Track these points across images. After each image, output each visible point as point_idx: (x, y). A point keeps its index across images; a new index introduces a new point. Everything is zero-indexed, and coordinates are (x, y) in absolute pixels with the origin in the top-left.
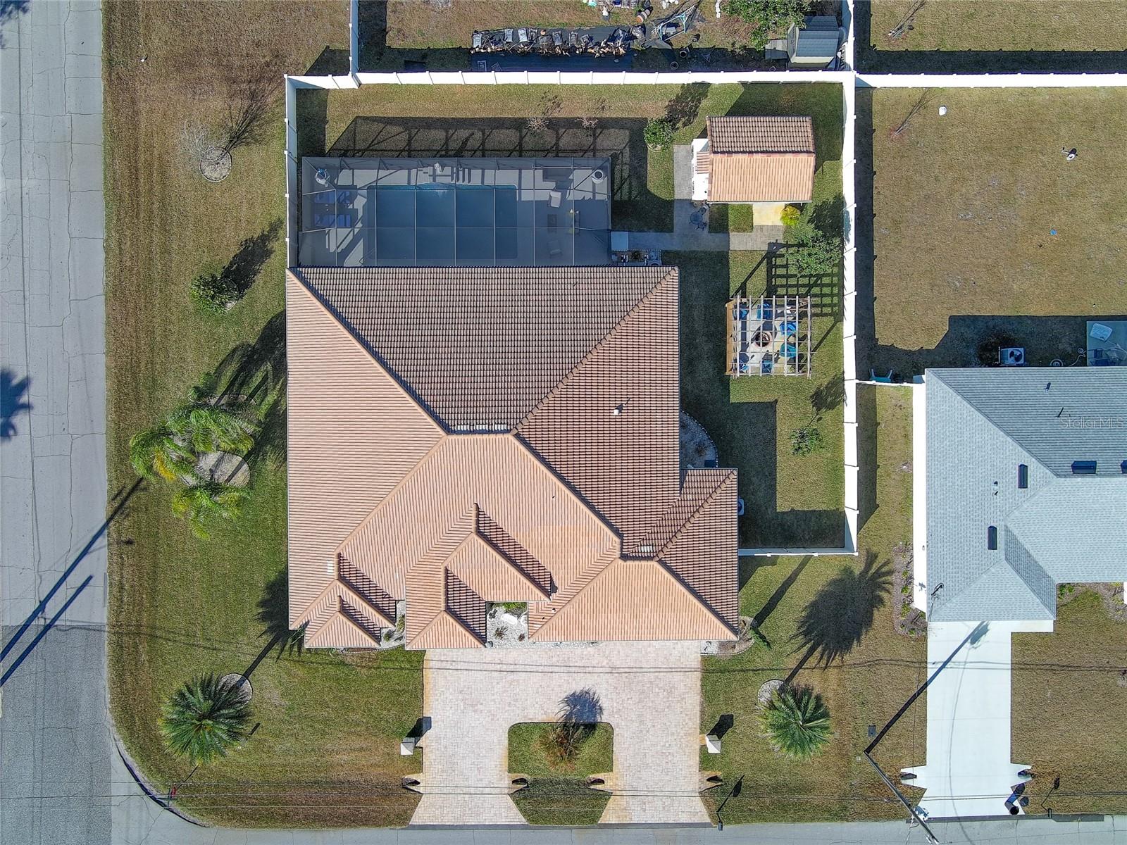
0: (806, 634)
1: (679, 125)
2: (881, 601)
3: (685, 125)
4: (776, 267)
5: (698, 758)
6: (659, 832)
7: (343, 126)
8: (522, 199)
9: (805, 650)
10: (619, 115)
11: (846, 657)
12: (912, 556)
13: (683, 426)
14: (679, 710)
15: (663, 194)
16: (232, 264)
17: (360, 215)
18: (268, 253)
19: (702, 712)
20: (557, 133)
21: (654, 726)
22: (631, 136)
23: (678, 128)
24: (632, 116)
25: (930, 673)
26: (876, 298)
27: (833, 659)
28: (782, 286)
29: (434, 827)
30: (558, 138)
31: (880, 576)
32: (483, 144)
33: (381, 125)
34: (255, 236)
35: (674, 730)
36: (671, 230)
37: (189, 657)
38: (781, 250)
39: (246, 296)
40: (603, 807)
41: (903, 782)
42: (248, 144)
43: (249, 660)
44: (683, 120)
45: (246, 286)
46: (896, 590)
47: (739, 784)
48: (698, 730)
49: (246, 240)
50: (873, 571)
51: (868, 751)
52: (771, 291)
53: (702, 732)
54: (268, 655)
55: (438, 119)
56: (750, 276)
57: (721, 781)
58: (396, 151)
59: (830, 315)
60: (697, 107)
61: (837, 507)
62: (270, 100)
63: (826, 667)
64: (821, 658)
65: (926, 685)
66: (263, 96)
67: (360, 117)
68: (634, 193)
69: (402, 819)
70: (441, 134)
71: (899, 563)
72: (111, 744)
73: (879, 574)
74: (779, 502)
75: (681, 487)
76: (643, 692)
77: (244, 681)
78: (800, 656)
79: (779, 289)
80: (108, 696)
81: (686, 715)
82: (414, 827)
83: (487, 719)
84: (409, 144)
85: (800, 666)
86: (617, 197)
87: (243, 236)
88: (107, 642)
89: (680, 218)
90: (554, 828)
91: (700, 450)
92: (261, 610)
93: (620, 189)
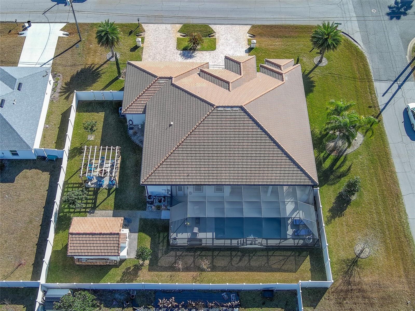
0: (99, 74)
1: (132, 268)
2: (66, 84)
3: (130, 268)
4: (92, 203)
5: (145, 40)
6: (161, 22)
7: (302, 267)
8: (212, 233)
9: (100, 69)
10: (163, 273)
11: (83, 67)
12: (51, 97)
13: (142, 142)
14: (151, 53)
15: (143, 235)
16: (347, 206)
17: (289, 227)
18: (330, 211)
19: (142, 52)
20: (194, 264)
21: (161, 49)
22: (157, 263)
23: (133, 266)
24: (156, 273)
25: (51, 62)
26: (47, 191)
27: (89, 67)
28: (91, 195)
29: (242, 25)
30: (194, 261)
31: (65, 91)
32: (232, 259)
33: (283, 268)
34: (337, 218)
35: (153, 48)
36: (141, 219)
37: (340, 72)
38: (88, 210)
39: (338, 193)
40: (181, 28)
41: (68, 33)
42: (348, 260)
43: (316, 70)
44: (130, 270)
45: (338, 197)
46: (59, 86)
47: (130, 35)
48: (144, 48)
49: (341, 216)
50: (68, 94)
51: (80, 41)
52: (96, 192)
53: (143, 48)
54: (309, 71)
55: (255, 271)
56: (105, 199)
57: (136, 35)
58: (275, 256)
59: (70, 184)
60: (123, 276)
61: (79, 114)
62: (341, 281)
63: (92, 64)
64: (93, 67)
65: (54, 58)
66: (344, 283)
67: (294, 272)
68: (157, 236)
69: (254, 27)
70: (253, 263)
71: (57, 95)
72: (364, 48)
73: (65, 93)
74: (103, 115)
75: (146, 106)
76: (164, 59)
77: (317, 64)
78: (102, 68)
79: (92, 194)
80: (368, 61)
81: (148, 52)
82: (250, 25)
83: (224, 52)
84: (268, 259)
85: (102, 65)
86: (166, 234)
87: (343, 219)
88: (372, 76)
89: (136, 224)
90: (199, 24)
91: (135, 133)
92: (314, 84)
93: (164, 238)
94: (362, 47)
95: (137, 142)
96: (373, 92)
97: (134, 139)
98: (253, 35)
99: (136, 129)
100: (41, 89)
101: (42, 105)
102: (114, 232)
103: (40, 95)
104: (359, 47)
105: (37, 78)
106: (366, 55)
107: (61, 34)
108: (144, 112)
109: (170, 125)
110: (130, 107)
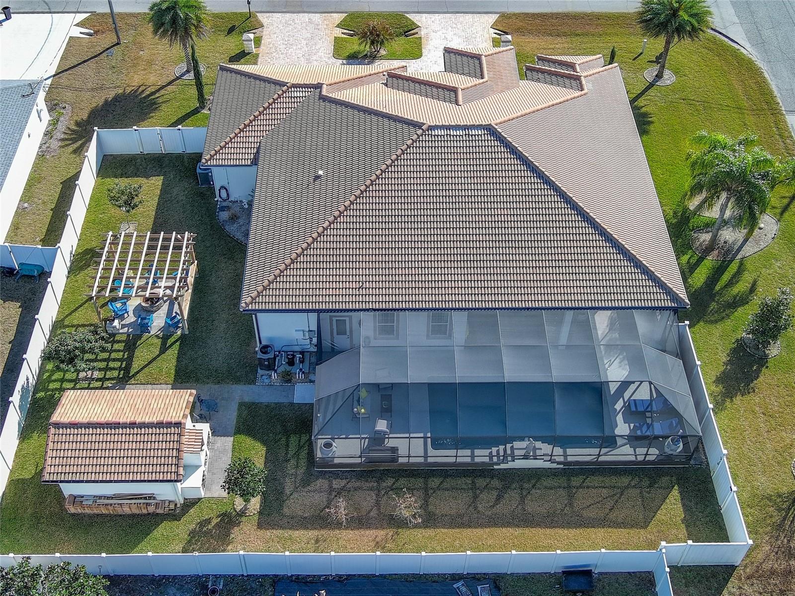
0: (155, 103)
1: (215, 521)
2: (77, 124)
3: (209, 521)
4: (120, 369)
5: (263, 42)
6: (299, 9)
7: (661, 515)
8: (423, 434)
9: (157, 95)
10: (296, 534)
11: (120, 91)
12: (40, 147)
13: (247, 235)
15: (247, 441)
16: (758, 372)
17: (620, 418)
18: (719, 380)
20: (379, 509)
22: (281, 507)
23: (218, 516)
24: (279, 532)
26: (10, 343)
27: (133, 90)
28: (119, 351)
29: (479, 13)
30: (378, 503)
31: (75, 138)
32: (475, 497)
33: (612, 516)
34: (739, 397)
35: (281, 56)
36: (242, 405)
37: (706, 96)
38: (110, 385)
39: (733, 341)
40: (344, 20)
41: (92, 32)
42: (780, 496)
43: (652, 92)
44: (210, 527)
45: (734, 351)
46: (62, 127)
47: (228, 33)
48: (260, 55)
49: (749, 393)
50: (80, 142)
51: (118, 44)
52: (131, 344)
53: (257, 55)
54: (635, 95)
55: (538, 525)
56: (154, 359)
58: (588, 487)
59: (68, 326)
60: (189, 542)
61: (103, 180)
62: (767, 548)
63: (140, 87)
64: (143, 91)
65: (54, 76)
66: (777, 553)
67: (642, 527)
68: (283, 442)
69: (504, 17)
70: (532, 506)
71: (55, 144)
72: (753, 52)
73: (74, 141)
74: (160, 183)
75: (258, 148)
77: (653, 81)
78: (162, 92)
79: (122, 348)
80: (766, 76)
81: (269, 63)
82: (495, 13)
84: (571, 497)
85: (163, 87)
86: (304, 438)
87: (754, 399)
88: (781, 104)
89: (231, 415)
90: (384, 12)
91: (234, 218)
92: (650, 119)
93: (300, 447)
94: (748, 50)
95: (239, 236)
96: (786, 134)
97: (232, 229)
98: (504, 32)
99: (236, 209)
100: (16, 120)
101: (15, 152)
102: (167, 419)
103: (11, 132)
104: (742, 50)
105: (7, 99)
106: (760, 64)
107: (76, 32)
108: (255, 162)
109: (318, 177)
110: (221, 151)
